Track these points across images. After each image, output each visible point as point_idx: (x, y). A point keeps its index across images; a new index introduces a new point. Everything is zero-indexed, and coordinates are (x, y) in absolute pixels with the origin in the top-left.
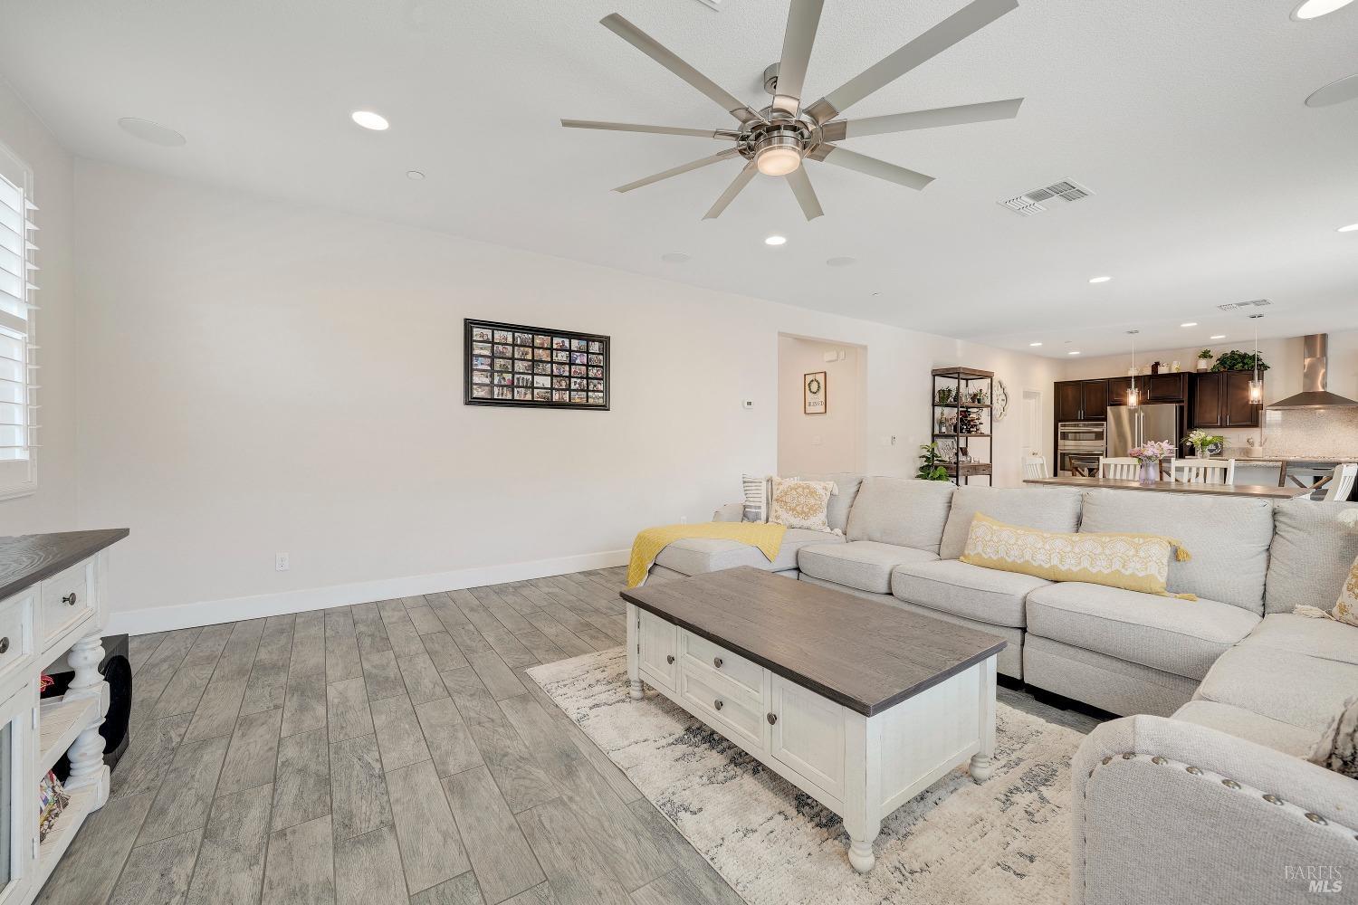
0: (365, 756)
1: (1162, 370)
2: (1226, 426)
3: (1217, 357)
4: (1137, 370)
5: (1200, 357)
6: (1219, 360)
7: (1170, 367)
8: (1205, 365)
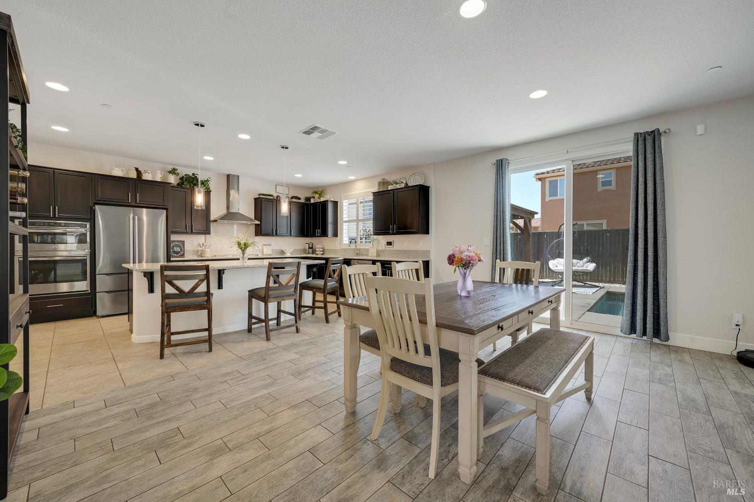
1: (147, 177)
2: (192, 233)
3: (180, 176)
4: (122, 171)
5: (170, 172)
6: (182, 179)
7: (154, 174)
8: (173, 180)
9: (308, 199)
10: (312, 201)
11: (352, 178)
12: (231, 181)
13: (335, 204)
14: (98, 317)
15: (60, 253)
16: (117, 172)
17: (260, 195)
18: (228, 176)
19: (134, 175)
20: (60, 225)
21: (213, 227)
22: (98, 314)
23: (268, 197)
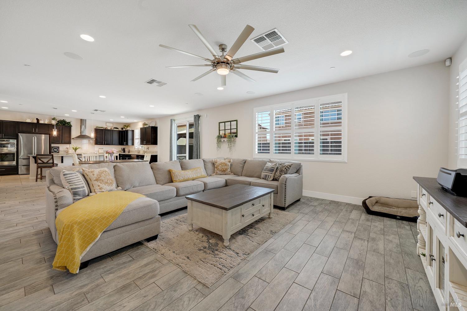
0: (312, 306)
1: (41, 122)
2: (62, 143)
3: (58, 120)
4: (31, 120)
5: (53, 119)
6: (58, 121)
7: (44, 121)
8: (54, 122)
9: (122, 129)
10: (124, 129)
11: (135, 121)
12: (82, 122)
13: (133, 131)
14: (19, 175)
15: (4, 151)
16: (28, 121)
17: (96, 127)
18: (81, 119)
19: (35, 121)
20: (4, 141)
21: (72, 141)
22: (19, 173)
23: (101, 128)
